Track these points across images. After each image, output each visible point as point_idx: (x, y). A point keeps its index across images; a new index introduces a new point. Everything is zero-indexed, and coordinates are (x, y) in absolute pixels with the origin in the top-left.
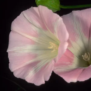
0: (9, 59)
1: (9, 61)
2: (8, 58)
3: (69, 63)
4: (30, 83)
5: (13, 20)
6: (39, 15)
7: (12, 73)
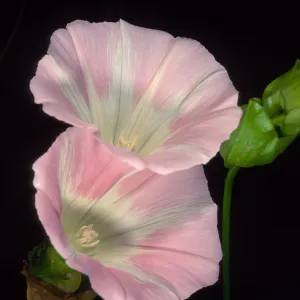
0: (100, 24)
1: (94, 23)
2: (102, 21)
3: (77, 185)
4: (37, 66)
5: (203, 44)
6: (214, 110)
7: (63, 26)
